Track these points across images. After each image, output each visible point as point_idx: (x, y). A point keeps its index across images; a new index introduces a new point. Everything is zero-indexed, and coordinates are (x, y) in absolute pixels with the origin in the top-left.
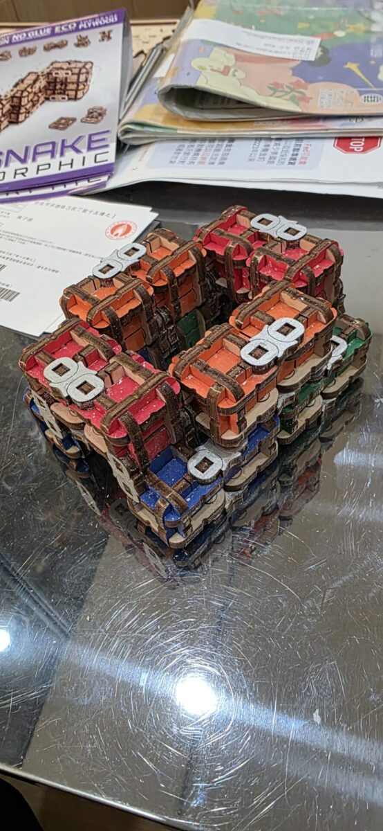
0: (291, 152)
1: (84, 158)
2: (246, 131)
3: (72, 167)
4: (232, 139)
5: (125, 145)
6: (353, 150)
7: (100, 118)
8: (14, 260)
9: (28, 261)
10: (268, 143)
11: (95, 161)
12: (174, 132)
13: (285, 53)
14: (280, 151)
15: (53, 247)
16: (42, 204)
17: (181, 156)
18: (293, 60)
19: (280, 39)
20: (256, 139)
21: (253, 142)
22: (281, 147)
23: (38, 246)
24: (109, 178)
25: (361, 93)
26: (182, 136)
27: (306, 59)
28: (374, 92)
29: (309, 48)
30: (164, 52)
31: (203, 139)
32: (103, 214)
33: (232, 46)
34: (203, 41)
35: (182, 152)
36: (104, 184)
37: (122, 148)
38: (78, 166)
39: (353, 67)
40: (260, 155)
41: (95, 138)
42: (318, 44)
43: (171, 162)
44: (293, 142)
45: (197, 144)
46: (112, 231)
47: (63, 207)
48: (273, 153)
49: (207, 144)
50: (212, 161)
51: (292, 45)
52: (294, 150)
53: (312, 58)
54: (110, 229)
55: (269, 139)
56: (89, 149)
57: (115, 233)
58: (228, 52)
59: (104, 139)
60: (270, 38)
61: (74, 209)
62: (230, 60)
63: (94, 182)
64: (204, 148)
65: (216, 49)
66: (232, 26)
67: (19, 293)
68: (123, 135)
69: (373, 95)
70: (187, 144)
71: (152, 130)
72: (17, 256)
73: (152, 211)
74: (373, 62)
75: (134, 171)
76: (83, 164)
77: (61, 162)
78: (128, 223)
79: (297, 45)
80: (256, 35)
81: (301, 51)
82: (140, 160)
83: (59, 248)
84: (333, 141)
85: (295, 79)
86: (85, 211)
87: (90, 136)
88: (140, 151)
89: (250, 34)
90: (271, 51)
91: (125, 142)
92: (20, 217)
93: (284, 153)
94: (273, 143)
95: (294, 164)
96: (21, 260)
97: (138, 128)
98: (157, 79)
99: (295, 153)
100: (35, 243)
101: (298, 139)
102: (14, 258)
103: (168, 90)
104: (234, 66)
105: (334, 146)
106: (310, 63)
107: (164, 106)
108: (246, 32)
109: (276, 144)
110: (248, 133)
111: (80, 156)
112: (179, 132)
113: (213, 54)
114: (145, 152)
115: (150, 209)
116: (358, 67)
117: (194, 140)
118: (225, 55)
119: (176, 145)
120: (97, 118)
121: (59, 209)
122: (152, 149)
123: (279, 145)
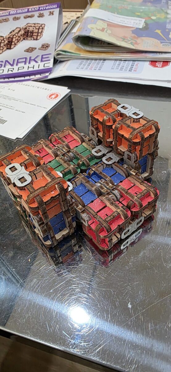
0: (130, 66)
1: (39, 65)
2: (111, 56)
3: (33, 69)
4: (105, 60)
5: (57, 60)
6: (157, 66)
7: (47, 48)
8: (5, 107)
9: (12, 108)
10: (120, 62)
11: (44, 67)
12: (79, 55)
13: (129, 24)
14: (125, 66)
15: (23, 102)
16: (19, 84)
17: (82, 66)
18: (132, 27)
19: (127, 19)
20: (115, 60)
21: (114, 61)
22: (126, 64)
23: (17, 101)
24: (50, 74)
25: (161, 43)
26: (83, 57)
27: (138, 27)
28: (166, 42)
29: (140, 23)
30: (77, 22)
31: (92, 59)
32: (46, 89)
33: (106, 20)
34: (93, 17)
35: (82, 64)
36: (47, 77)
37: (56, 62)
38: (36, 68)
39: (159, 32)
40: (117, 67)
41: (44, 57)
42: (144, 21)
43: (77, 68)
44: (131, 62)
45: (89, 61)
46: (50, 97)
47: (29, 86)
48: (122, 66)
49: (93, 61)
50: (95, 68)
51: (133, 21)
52: (131, 65)
53: (141, 27)
54: (49, 95)
55: (121, 60)
56: (42, 61)
57: (51, 97)
58: (104, 22)
59: (48, 57)
60: (123, 18)
61: (33, 87)
62: (105, 26)
63: (43, 75)
64: (92, 63)
65: (99, 21)
66: (106, 12)
67: (7, 121)
68: (57, 56)
69: (166, 44)
70: (85, 61)
71: (69, 54)
72: (7, 105)
73: (68, 89)
74: (167, 30)
75: (61, 71)
76: (39, 68)
77: (29, 66)
78: (57, 93)
79: (135, 21)
80: (116, 16)
81: (136, 24)
82: (64, 67)
83: (25, 103)
84: (149, 62)
85: (133, 35)
86: (38, 88)
87: (42, 56)
88: (64, 64)
89: (114, 16)
90: (123, 23)
91: (58, 59)
92: (9, 89)
93: (127, 66)
94: (123, 62)
95: (131, 71)
96: (9, 107)
97: (63, 53)
98: (73, 33)
99: (132, 66)
100: (15, 100)
101: (133, 61)
102: (6, 106)
103: (77, 37)
104: (107, 28)
105: (149, 64)
106: (140, 29)
107: (75, 44)
108: (113, 15)
109: (124, 63)
110: (112, 57)
111: (38, 64)
112: (81, 55)
113: (97, 23)
114: (66, 64)
115: (67, 88)
116: (161, 32)
117: (88, 59)
118: (103, 24)
119: (80, 61)
120: (45, 48)
121: (27, 86)
122: (69, 62)
123: (125, 63)
